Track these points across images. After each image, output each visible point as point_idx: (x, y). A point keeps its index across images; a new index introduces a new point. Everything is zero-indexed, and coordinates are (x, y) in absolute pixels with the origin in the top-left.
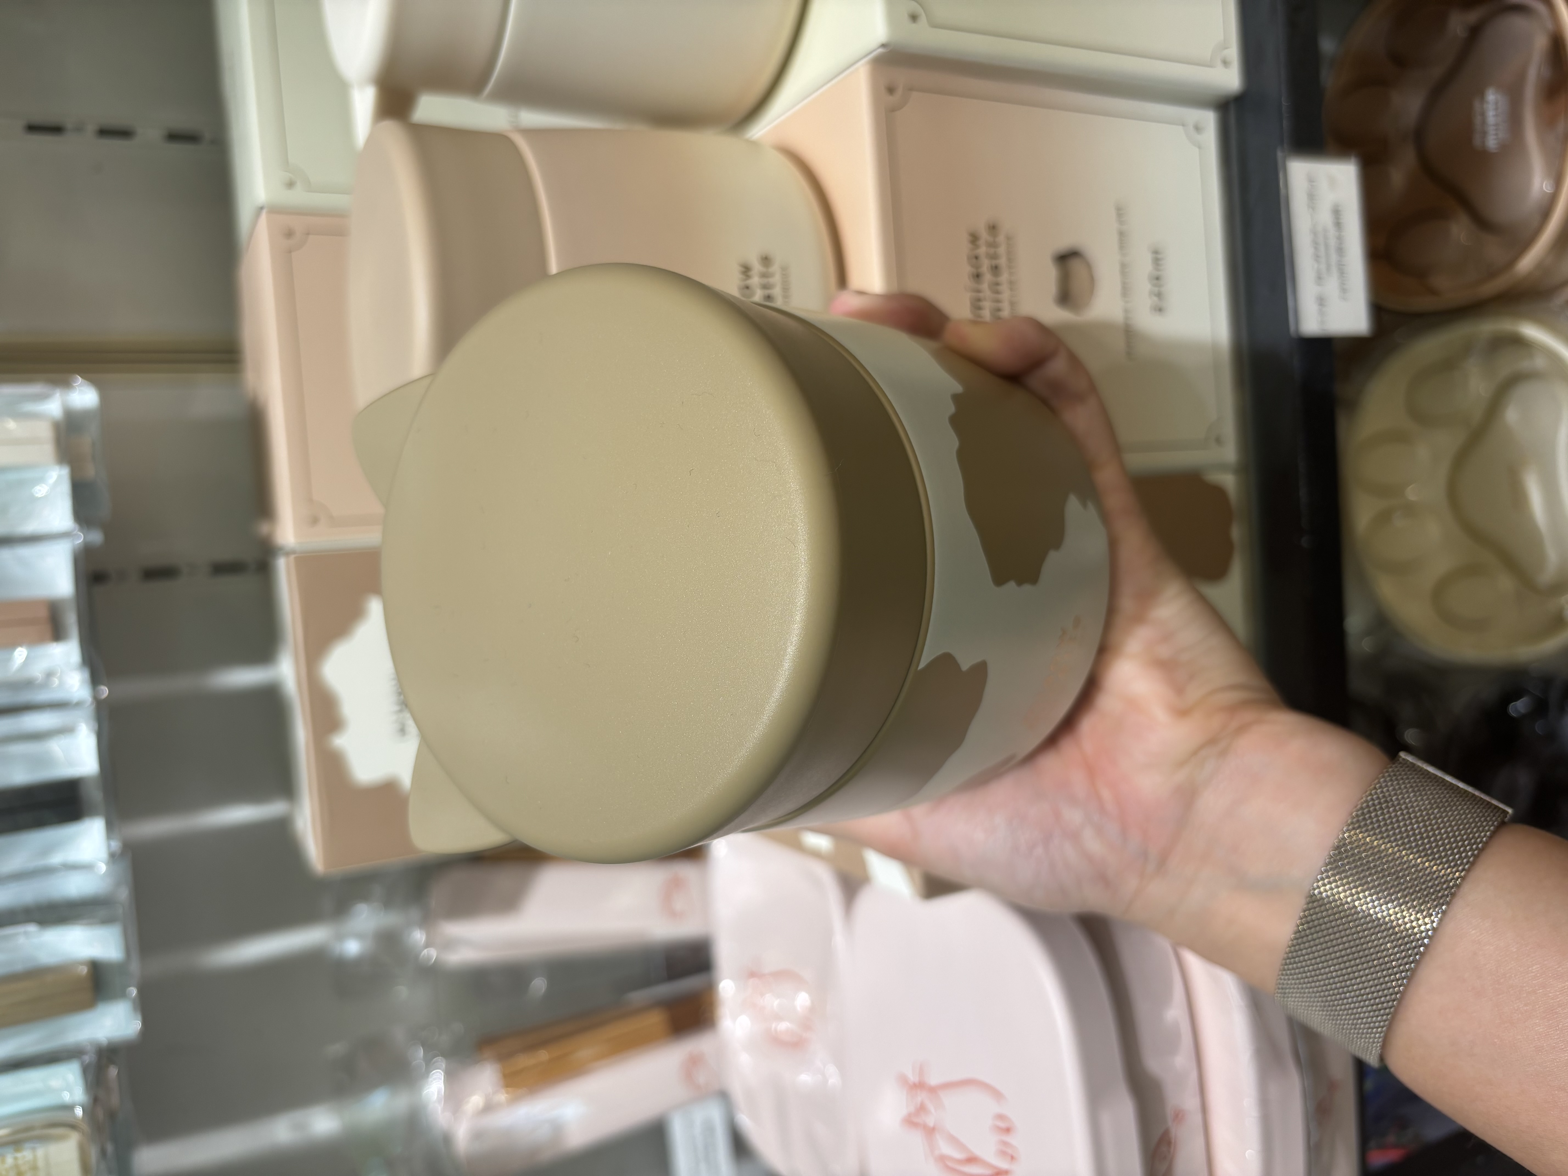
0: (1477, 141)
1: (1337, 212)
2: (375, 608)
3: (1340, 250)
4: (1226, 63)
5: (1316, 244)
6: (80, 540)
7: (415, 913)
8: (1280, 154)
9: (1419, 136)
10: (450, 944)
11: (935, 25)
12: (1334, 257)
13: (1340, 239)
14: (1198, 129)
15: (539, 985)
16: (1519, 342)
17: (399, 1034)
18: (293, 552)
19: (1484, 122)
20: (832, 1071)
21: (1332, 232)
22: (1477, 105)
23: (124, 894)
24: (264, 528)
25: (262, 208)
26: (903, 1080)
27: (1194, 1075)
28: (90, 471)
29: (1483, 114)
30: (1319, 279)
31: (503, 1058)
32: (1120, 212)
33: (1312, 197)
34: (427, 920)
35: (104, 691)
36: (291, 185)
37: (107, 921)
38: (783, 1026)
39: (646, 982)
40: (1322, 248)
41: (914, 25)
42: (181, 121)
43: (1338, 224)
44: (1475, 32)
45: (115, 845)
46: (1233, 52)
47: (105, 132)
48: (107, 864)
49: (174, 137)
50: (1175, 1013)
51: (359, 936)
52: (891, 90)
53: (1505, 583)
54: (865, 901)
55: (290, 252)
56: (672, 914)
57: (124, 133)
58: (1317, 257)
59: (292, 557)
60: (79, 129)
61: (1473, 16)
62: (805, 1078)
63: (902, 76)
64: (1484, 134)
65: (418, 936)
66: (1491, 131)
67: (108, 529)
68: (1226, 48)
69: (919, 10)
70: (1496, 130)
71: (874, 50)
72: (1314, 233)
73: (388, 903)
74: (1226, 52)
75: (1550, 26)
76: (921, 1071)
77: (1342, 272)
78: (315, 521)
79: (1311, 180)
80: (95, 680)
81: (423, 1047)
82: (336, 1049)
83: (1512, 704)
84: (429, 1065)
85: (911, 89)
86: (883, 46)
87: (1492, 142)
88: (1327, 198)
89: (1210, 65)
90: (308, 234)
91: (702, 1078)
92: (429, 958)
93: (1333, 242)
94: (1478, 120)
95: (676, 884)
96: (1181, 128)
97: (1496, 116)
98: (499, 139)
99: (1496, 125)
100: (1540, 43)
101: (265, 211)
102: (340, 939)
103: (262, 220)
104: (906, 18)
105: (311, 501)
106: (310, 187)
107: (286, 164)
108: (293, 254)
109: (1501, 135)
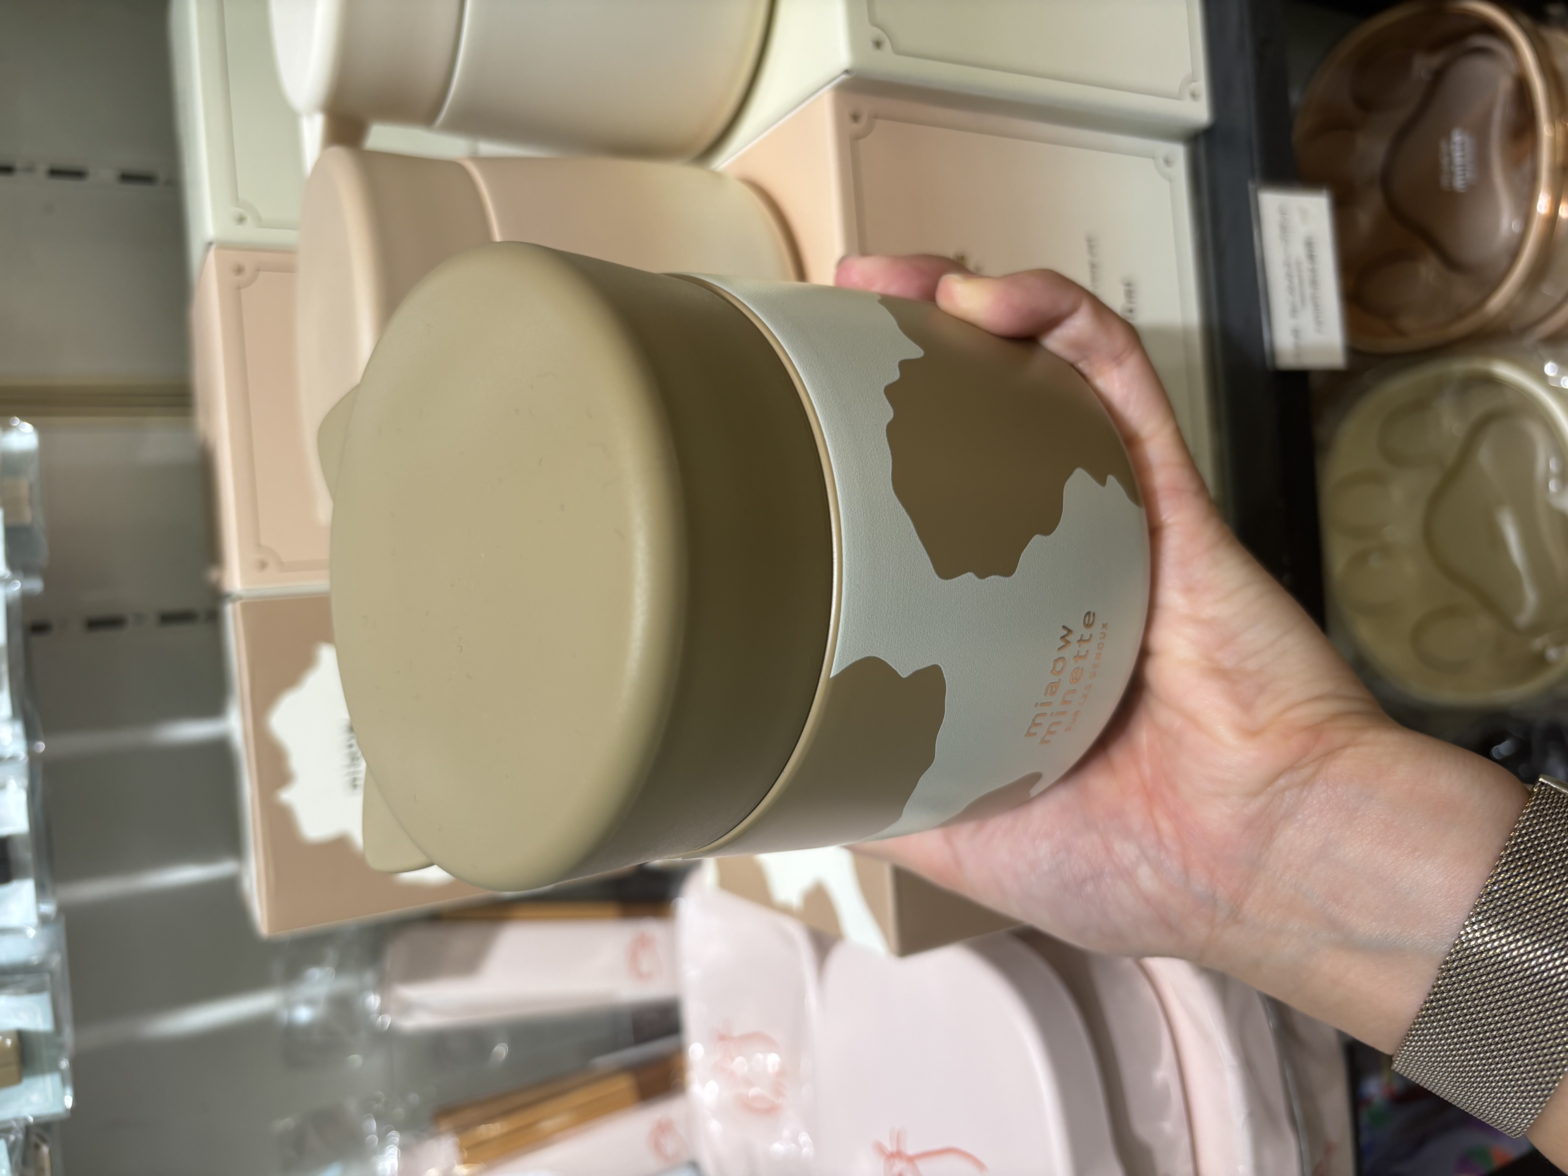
0: (1444, 181)
1: (1309, 244)
2: (327, 656)
3: (1314, 283)
4: (1194, 96)
5: (1289, 276)
6: (16, 587)
7: (369, 977)
8: (1251, 186)
9: (1385, 179)
10: (407, 1008)
11: (897, 52)
12: (1308, 291)
13: (1313, 271)
14: (1168, 162)
15: (501, 1050)
16: (1491, 381)
17: (352, 1106)
18: (240, 598)
19: (1451, 163)
20: (804, 1138)
21: (1306, 265)
22: (1443, 145)
23: (56, 961)
24: (213, 575)
25: (210, 244)
26: (879, 1148)
27: (1185, 1141)
28: (27, 516)
29: (1450, 155)
30: (1294, 312)
31: (461, 1130)
32: (1091, 244)
33: (1284, 229)
34: (382, 985)
35: (41, 746)
36: (241, 220)
37: (34, 990)
38: (754, 1091)
39: (614, 1046)
40: (1296, 280)
41: (878, 52)
42: (135, 161)
43: (1311, 257)
44: (1439, 76)
45: (48, 908)
46: (1201, 85)
47: (55, 173)
48: (36, 928)
49: (127, 177)
50: (1164, 1073)
51: (310, 1002)
52: (855, 118)
53: (1485, 624)
54: (838, 958)
55: (239, 288)
56: (640, 976)
57: (78, 174)
58: (1291, 290)
59: (238, 605)
60: (30, 169)
61: (1436, 61)
62: (778, 1147)
63: (867, 104)
64: (1451, 174)
65: (373, 1001)
66: (1458, 171)
67: (47, 576)
68: (1195, 81)
69: (883, 36)
70: (1464, 170)
71: (837, 77)
72: (1287, 264)
73: (340, 968)
75: (1513, 67)
76: (898, 1137)
77: (1316, 305)
78: (263, 565)
79: (1283, 212)
80: (30, 735)
81: (376, 1120)
82: (285, 1123)
83: (1496, 747)
84: (383, 1137)
85: (876, 117)
86: (847, 72)
87: (1459, 183)
88: (1300, 230)
89: (1178, 97)
90: (258, 270)
91: (670, 1146)
92: (383, 1024)
93: (1306, 275)
94: (1445, 161)
95: (643, 943)
96: (1151, 161)
97: (1463, 156)
98: (453, 167)
99: (1463, 165)
100: (1505, 85)
101: (213, 247)
102: (290, 1005)
103: (212, 254)
104: (870, 44)
105: (259, 545)
106: (260, 223)
107: (236, 199)
108: (243, 291)
109: (1468, 175)
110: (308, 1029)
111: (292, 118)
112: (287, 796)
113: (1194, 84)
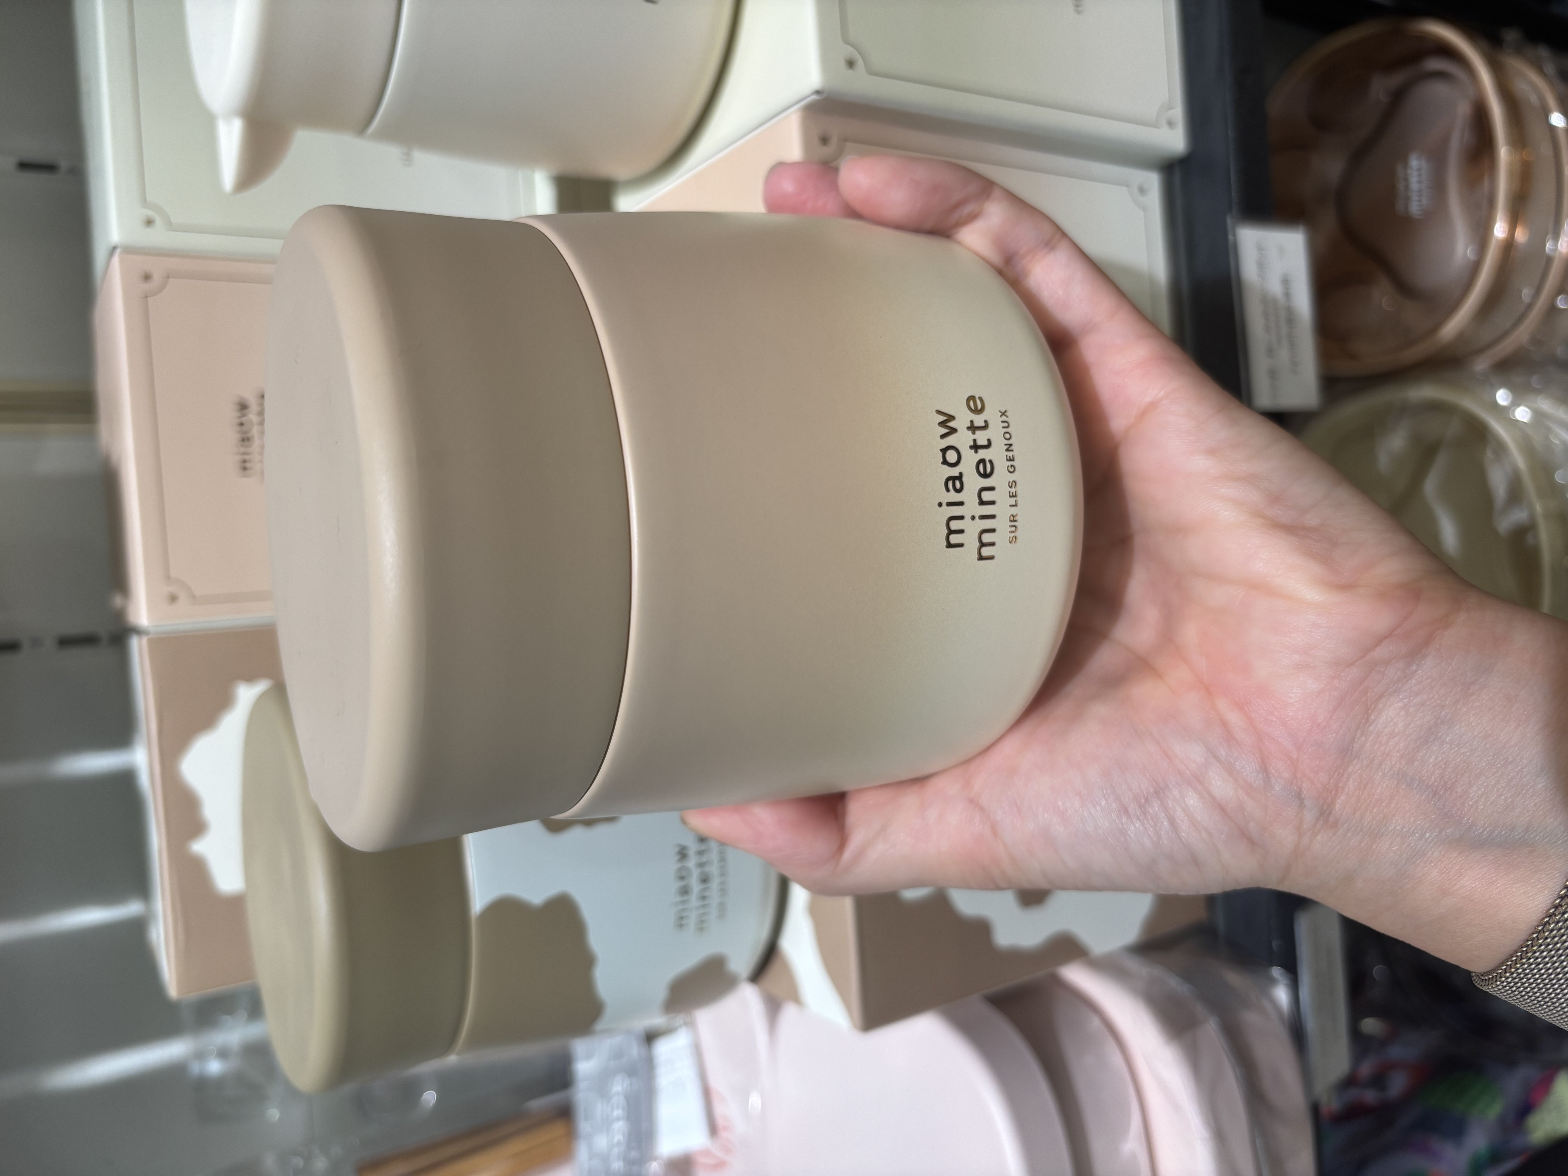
0: (1400, 207)
1: (1286, 282)
2: (245, 693)
3: (1290, 322)
4: (1171, 124)
5: (1266, 315)
8: (1229, 221)
9: (1340, 197)
11: (871, 72)
12: (1284, 329)
13: (1290, 309)
14: (1142, 190)
15: (430, 1097)
18: (147, 632)
19: (1407, 187)
21: (1282, 302)
22: (1400, 169)
25: (114, 248)
29: (1406, 179)
30: (1271, 351)
33: (1262, 265)
36: (149, 222)
40: (1273, 319)
41: (851, 71)
42: (33, 148)
43: (1288, 294)
44: (1397, 97)
46: (1178, 113)
49: (24, 166)
51: (223, 1054)
52: (824, 140)
55: (146, 297)
58: (1268, 329)
59: (145, 640)
61: (1395, 80)
63: (838, 127)
64: (1408, 199)
66: (1414, 197)
68: (1171, 109)
69: (856, 55)
70: (1420, 196)
71: (809, 96)
72: (1265, 303)
74: (1171, 113)
75: (1472, 93)
77: (1292, 345)
78: (173, 599)
79: (1260, 248)
85: (845, 140)
86: (817, 92)
87: (1415, 208)
88: (1277, 267)
89: (1155, 125)
90: (168, 277)
93: (1283, 313)
94: (1401, 186)
96: (1126, 188)
97: (1420, 182)
99: (1420, 191)
100: (1463, 110)
101: (118, 251)
102: (201, 1055)
103: (116, 260)
104: (843, 64)
105: (168, 578)
106: (171, 226)
107: (144, 202)
108: (150, 299)
109: (1425, 201)
110: (219, 1082)
111: (208, 120)
112: (199, 847)
113: (1171, 111)
